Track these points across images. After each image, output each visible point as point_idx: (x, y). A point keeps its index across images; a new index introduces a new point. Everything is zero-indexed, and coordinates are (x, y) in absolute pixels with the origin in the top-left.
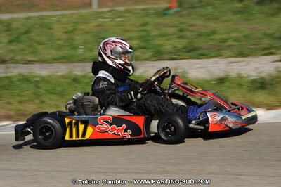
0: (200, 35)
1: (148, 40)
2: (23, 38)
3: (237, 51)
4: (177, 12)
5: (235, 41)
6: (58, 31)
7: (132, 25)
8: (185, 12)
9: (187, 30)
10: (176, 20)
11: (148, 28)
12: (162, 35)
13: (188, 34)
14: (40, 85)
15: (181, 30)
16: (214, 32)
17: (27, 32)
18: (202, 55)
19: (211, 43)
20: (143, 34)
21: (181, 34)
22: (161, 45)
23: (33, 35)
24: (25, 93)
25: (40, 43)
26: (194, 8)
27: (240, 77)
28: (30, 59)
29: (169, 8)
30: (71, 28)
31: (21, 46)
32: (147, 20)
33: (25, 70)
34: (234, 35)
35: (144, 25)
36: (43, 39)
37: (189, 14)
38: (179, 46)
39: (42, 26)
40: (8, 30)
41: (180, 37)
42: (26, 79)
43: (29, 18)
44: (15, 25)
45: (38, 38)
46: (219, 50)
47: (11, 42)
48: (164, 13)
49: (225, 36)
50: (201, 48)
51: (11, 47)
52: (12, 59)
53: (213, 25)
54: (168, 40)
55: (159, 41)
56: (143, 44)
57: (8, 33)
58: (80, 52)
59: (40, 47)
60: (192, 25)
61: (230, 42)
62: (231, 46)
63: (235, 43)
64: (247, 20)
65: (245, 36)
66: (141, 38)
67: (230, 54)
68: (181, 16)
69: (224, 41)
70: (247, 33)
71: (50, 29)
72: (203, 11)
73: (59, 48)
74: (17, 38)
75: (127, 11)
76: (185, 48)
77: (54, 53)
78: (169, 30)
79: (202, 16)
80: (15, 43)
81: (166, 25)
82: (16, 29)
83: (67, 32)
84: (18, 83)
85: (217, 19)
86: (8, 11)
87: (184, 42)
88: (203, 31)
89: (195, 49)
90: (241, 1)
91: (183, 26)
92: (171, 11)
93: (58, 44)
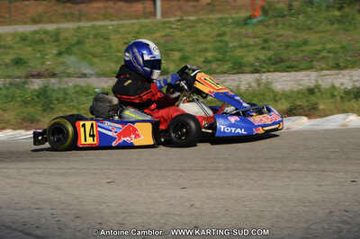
0: (288, 46)
1: (226, 51)
2: (75, 49)
3: (331, 63)
4: (260, 22)
5: (329, 52)
7: (206, 36)
8: (271, 22)
9: (274, 40)
10: (260, 30)
11: (226, 39)
12: (241, 46)
13: (274, 45)
15: (266, 41)
16: (305, 43)
17: (79, 43)
18: (288, 67)
19: (303, 54)
20: (220, 44)
21: (266, 45)
22: (241, 57)
23: (87, 46)
25: (95, 56)
26: (284, 16)
27: (333, 87)
28: (86, 71)
29: (251, 18)
32: (223, 29)
33: (82, 82)
34: (329, 46)
35: (219, 35)
36: (99, 50)
37: (276, 24)
38: (264, 58)
39: (96, 36)
40: (55, 41)
41: (263, 48)
42: (84, 91)
43: (79, 28)
44: (62, 36)
45: (91, 50)
46: (311, 61)
47: (60, 54)
48: (245, 22)
49: (319, 47)
50: (289, 59)
51: (61, 60)
52: (63, 72)
53: (303, 36)
54: (250, 51)
55: (239, 53)
56: (220, 56)
57: (57, 43)
59: (96, 60)
60: (281, 35)
61: (324, 54)
62: (323, 58)
63: (330, 55)
64: (346, 30)
65: (343, 47)
66: (217, 49)
67: (324, 66)
68: (268, 26)
69: (318, 52)
70: (344, 43)
71: (106, 39)
72: (293, 20)
74: (68, 49)
75: (199, 21)
76: (270, 60)
78: (251, 41)
79: (290, 25)
80: (64, 55)
81: (247, 36)
82: (66, 39)
83: (126, 43)
84: (74, 95)
85: (310, 29)
86: (50, 21)
87: (270, 53)
88: (292, 40)
89: (282, 61)
90: (340, 9)
91: (269, 36)
92: (255, 20)
93: (117, 56)
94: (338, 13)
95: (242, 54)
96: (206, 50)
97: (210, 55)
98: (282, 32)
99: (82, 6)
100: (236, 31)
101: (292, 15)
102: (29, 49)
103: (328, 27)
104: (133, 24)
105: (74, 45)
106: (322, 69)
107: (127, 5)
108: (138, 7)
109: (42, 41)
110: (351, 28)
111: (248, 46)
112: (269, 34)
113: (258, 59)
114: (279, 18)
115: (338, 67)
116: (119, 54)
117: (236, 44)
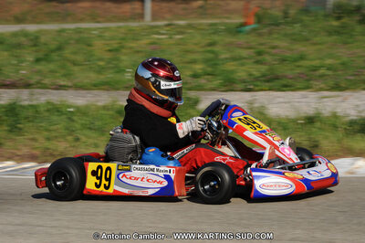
0: (283, 60)
1: (216, 64)
2: (54, 56)
3: (331, 83)
4: (254, 30)
5: (329, 69)
6: (99, 48)
7: (196, 44)
8: (265, 30)
10: (253, 40)
11: (216, 49)
12: (234, 59)
13: (267, 58)
14: (75, 118)
15: (260, 53)
16: (302, 58)
17: (60, 48)
18: (285, 86)
19: (298, 70)
20: (211, 56)
21: (259, 58)
22: (232, 72)
23: (67, 53)
24: (55, 127)
25: (75, 64)
27: (335, 116)
28: (62, 83)
29: (245, 24)
30: (116, 46)
31: (52, 66)
32: (216, 38)
33: (55, 97)
34: (329, 61)
35: (211, 45)
36: (79, 58)
37: (270, 33)
38: (257, 74)
39: (78, 41)
40: (35, 45)
41: (257, 62)
42: (56, 110)
43: (62, 31)
44: (43, 39)
45: (73, 57)
46: (308, 80)
47: (38, 60)
48: (237, 30)
50: (285, 77)
51: (38, 67)
52: (38, 83)
53: (301, 48)
54: (243, 65)
55: (230, 66)
56: (209, 69)
57: (34, 49)
58: (127, 76)
59: (76, 68)
60: (274, 48)
61: (322, 71)
62: (322, 76)
63: (330, 73)
64: (345, 43)
65: (343, 64)
66: (206, 61)
67: (322, 86)
68: (260, 35)
69: (315, 69)
70: (345, 59)
71: (89, 45)
72: (289, 29)
73: (100, 71)
74: (46, 55)
75: (190, 26)
76: (263, 76)
77: (93, 77)
78: (244, 53)
79: (286, 35)
80: (43, 63)
81: (239, 46)
82: (45, 44)
83: (110, 51)
84: (47, 114)
85: (307, 40)
86: (34, 21)
87: (264, 68)
88: (288, 54)
89: (277, 78)
90: (339, 18)
91: (262, 48)
92: (248, 28)
93: (99, 66)
94: (335, 23)
95: (234, 68)
96: (194, 62)
97: (198, 67)
98: (277, 43)
99: (69, 5)
100: (229, 39)
101: (287, 23)
102: (6, 53)
104: (120, 27)
105: (52, 51)
106: (321, 89)
107: (116, 5)
108: (127, 8)
109: (19, 46)
110: (350, 40)
111: (241, 58)
112: (262, 44)
113: (251, 75)
114: (273, 27)
116: (102, 63)
117: (227, 56)
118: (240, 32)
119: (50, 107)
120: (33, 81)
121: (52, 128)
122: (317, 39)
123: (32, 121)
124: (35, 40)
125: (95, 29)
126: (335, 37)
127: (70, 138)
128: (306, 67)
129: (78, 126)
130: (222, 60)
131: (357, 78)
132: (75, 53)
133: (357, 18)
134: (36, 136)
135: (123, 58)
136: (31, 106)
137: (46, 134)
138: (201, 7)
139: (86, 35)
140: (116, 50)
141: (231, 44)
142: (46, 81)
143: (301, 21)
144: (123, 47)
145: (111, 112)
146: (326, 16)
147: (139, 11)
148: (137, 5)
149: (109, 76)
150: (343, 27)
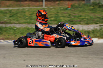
0: (75, 17)
1: (57, 18)
2: (15, 16)
3: (86, 22)
4: (71, 9)
5: (86, 19)
6: (27, 14)
7: (53, 13)
8: (73, 9)
9: (72, 15)
10: (69, 12)
11: (58, 14)
14: (16, 31)
15: (70, 15)
16: (80, 16)
17: (17, 14)
18: (74, 23)
19: (79, 19)
25: (20, 18)
26: (77, 8)
28: (15, 22)
29: (68, 8)
30: (32, 13)
31: (14, 18)
32: (59, 11)
33: (12, 26)
34: (87, 17)
35: (57, 13)
36: (22, 16)
37: (75, 10)
38: (67, 20)
39: (22, 12)
40: (10, 13)
41: (68, 17)
42: (12, 29)
43: (19, 9)
44: (13, 11)
46: (80, 22)
47: (10, 17)
49: (84, 18)
50: (74, 21)
51: (10, 18)
52: (9, 22)
53: (81, 14)
54: (64, 18)
56: (55, 19)
57: (10, 14)
58: (33, 21)
60: (74, 14)
64: (94, 13)
65: (91, 18)
66: (55, 17)
67: (83, 23)
68: (72, 11)
71: (25, 13)
74: (13, 15)
76: (69, 21)
77: (24, 21)
80: (12, 17)
81: (65, 13)
82: (13, 13)
83: (30, 14)
85: (83, 12)
86: (12, 7)
87: (69, 19)
89: (72, 21)
90: (93, 6)
91: (71, 14)
93: (26, 18)
94: (92, 8)
95: (61, 19)
97: (52, 19)
98: (75, 12)
99: (22, 3)
100: (62, 12)
101: (79, 8)
102: (2, 15)
103: (89, 12)
104: (35, 8)
105: (15, 14)
106: (83, 24)
107: (35, 3)
108: (38, 3)
109: (6, 13)
111: (64, 16)
112: (71, 13)
113: (66, 20)
114: (75, 8)
115: (87, 24)
116: (27, 17)
117: (61, 16)
118: (67, 10)
119: (10, 28)
120: (8, 22)
121: (10, 33)
122: (86, 12)
123: (5, 31)
124: (10, 12)
125: (27, 9)
126: (92, 11)
127: (14, 35)
128: (81, 19)
129: (17, 32)
130: (59, 17)
131: (93, 21)
132: (20, 15)
133: (98, 6)
134: (6, 35)
135: (33, 16)
136: (5, 27)
137: (8, 34)
138: (58, 3)
139: (24, 10)
140: (32, 14)
141: (63, 13)
142: (11, 22)
143: (83, 7)
144: (33, 13)
145: (26, 29)
146: (90, 6)
147: (42, 4)
148: (41, 3)
149: (28, 20)
150: (94, 8)
